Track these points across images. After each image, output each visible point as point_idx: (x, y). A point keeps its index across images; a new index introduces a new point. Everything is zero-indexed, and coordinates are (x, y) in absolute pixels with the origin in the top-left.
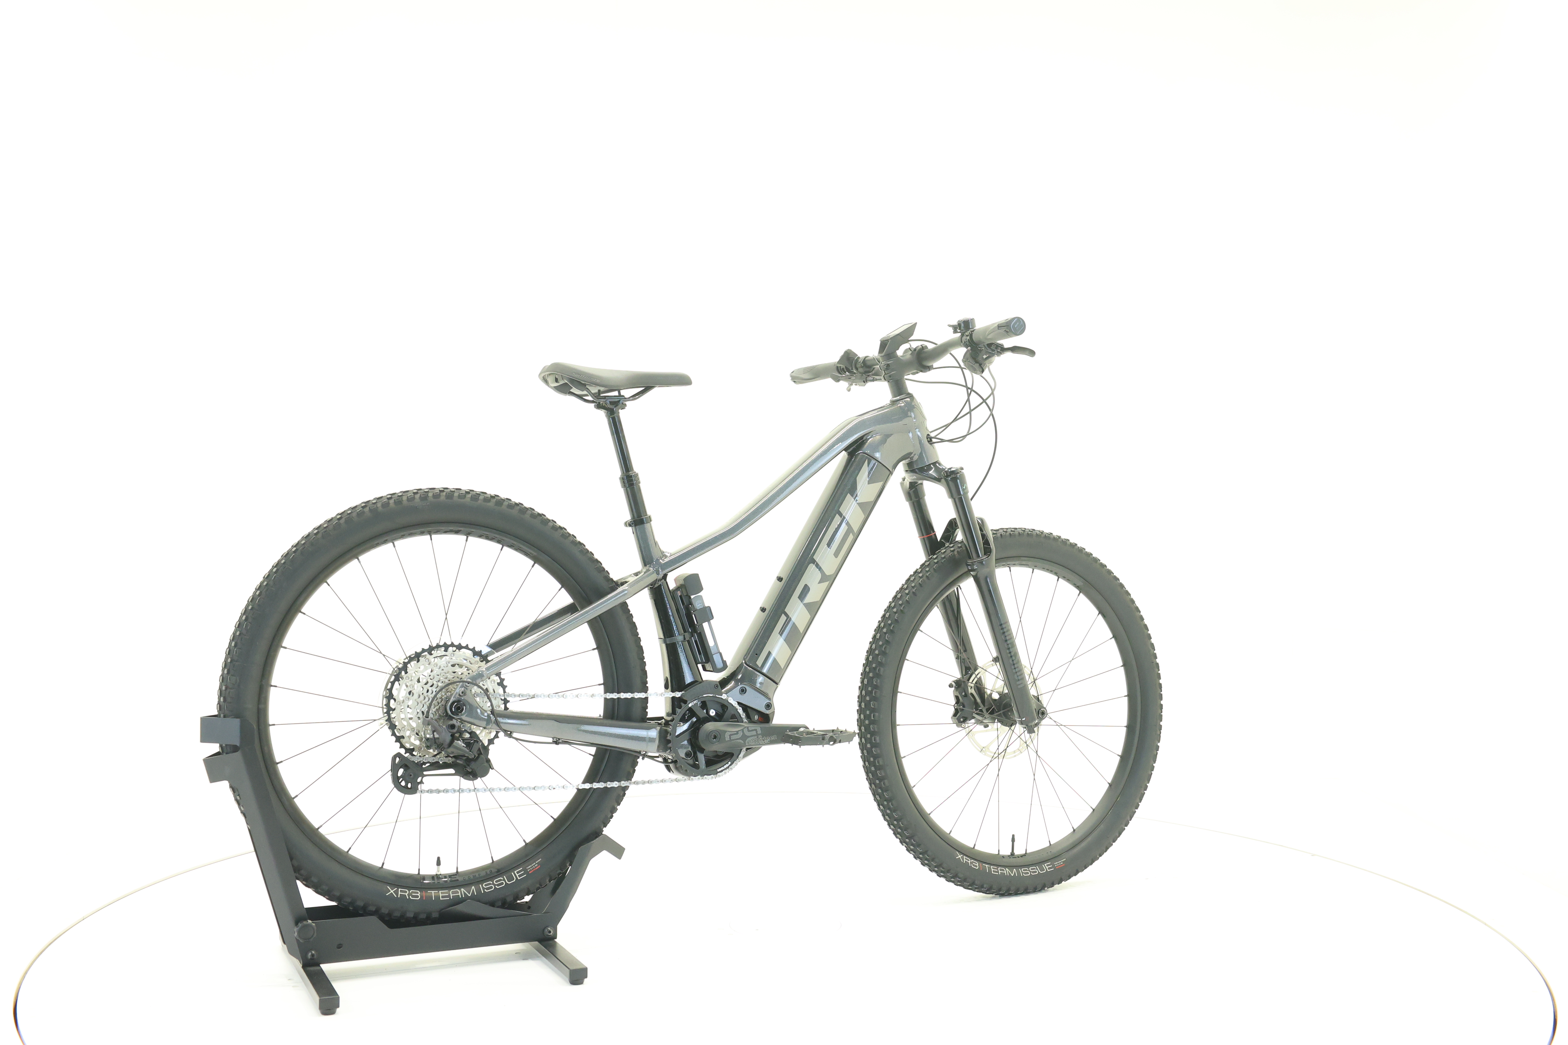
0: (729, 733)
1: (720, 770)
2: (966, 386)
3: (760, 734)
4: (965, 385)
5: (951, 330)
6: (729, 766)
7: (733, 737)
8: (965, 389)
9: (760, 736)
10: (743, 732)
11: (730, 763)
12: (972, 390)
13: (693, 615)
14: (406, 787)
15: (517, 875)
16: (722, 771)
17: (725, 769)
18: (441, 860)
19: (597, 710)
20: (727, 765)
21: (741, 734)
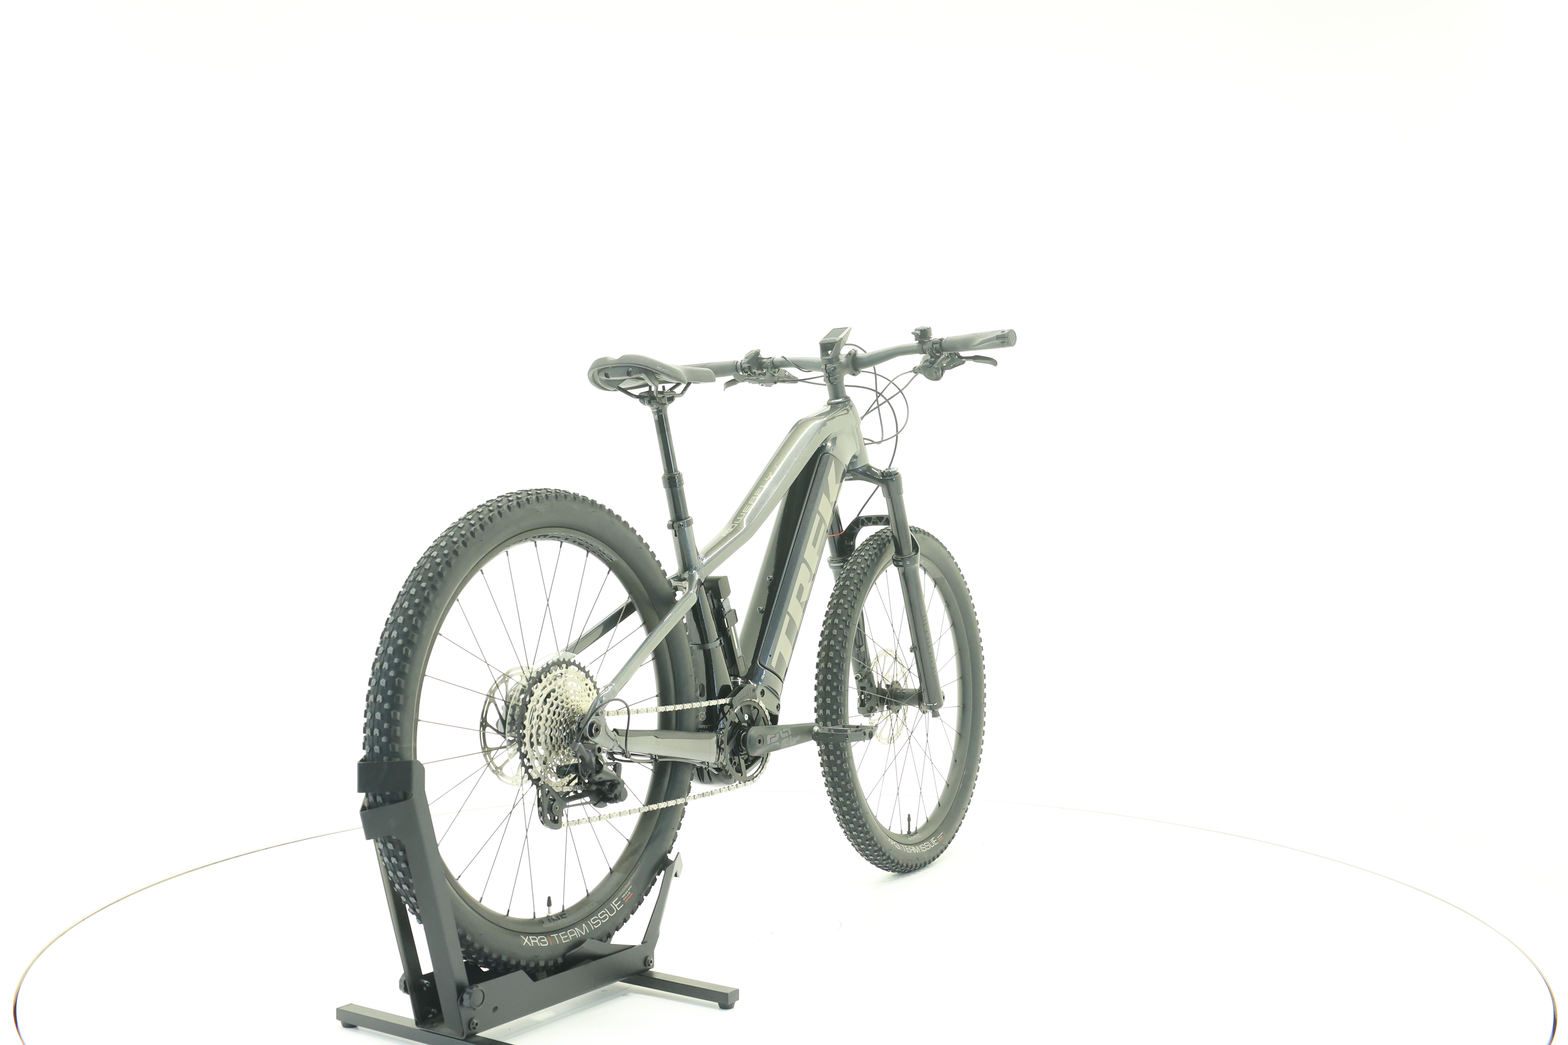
0: (770, 737)
2: (876, 391)
3: (790, 735)
4: (875, 389)
5: (913, 337)
7: (773, 740)
8: (875, 393)
9: (791, 737)
11: (761, 767)
12: (881, 394)
13: (725, 619)
14: (552, 821)
15: (616, 906)
16: (757, 776)
18: (552, 899)
20: (760, 769)
21: (778, 736)
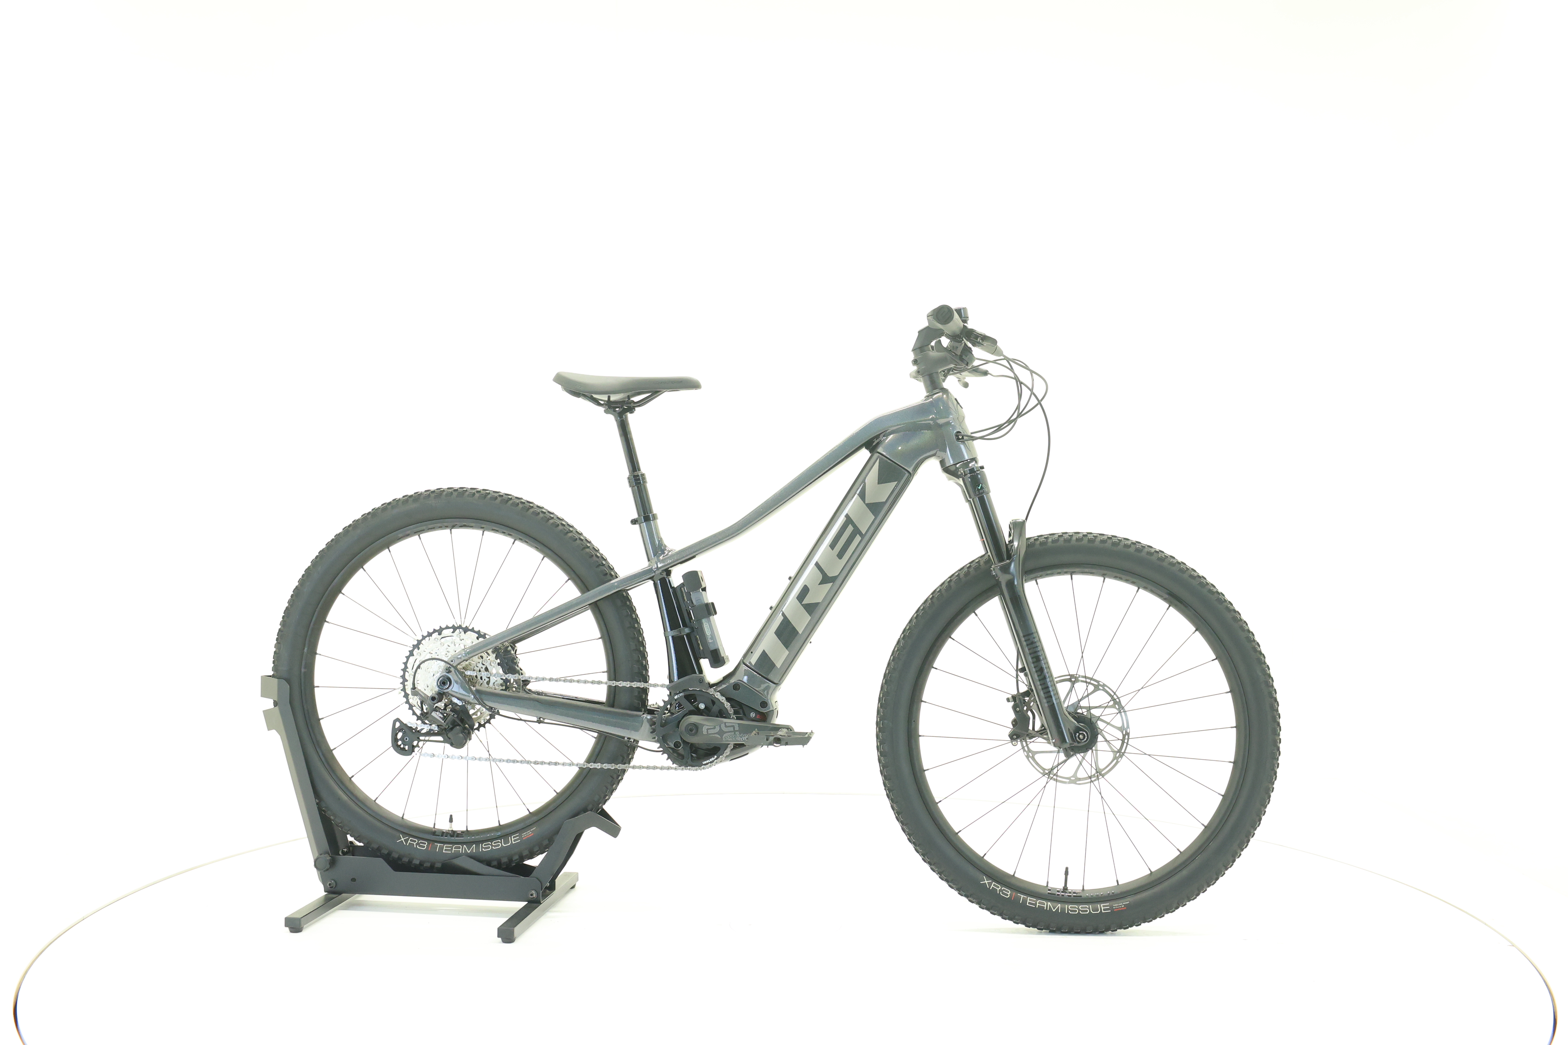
0: (707, 727)
1: (705, 762)
3: (737, 731)
6: (715, 760)
7: (710, 732)
10: (720, 727)
11: (716, 757)
14: (404, 749)
15: (513, 839)
16: (707, 764)
17: (711, 762)
18: (454, 817)
19: (600, 694)
20: (713, 759)
21: (717, 729)
